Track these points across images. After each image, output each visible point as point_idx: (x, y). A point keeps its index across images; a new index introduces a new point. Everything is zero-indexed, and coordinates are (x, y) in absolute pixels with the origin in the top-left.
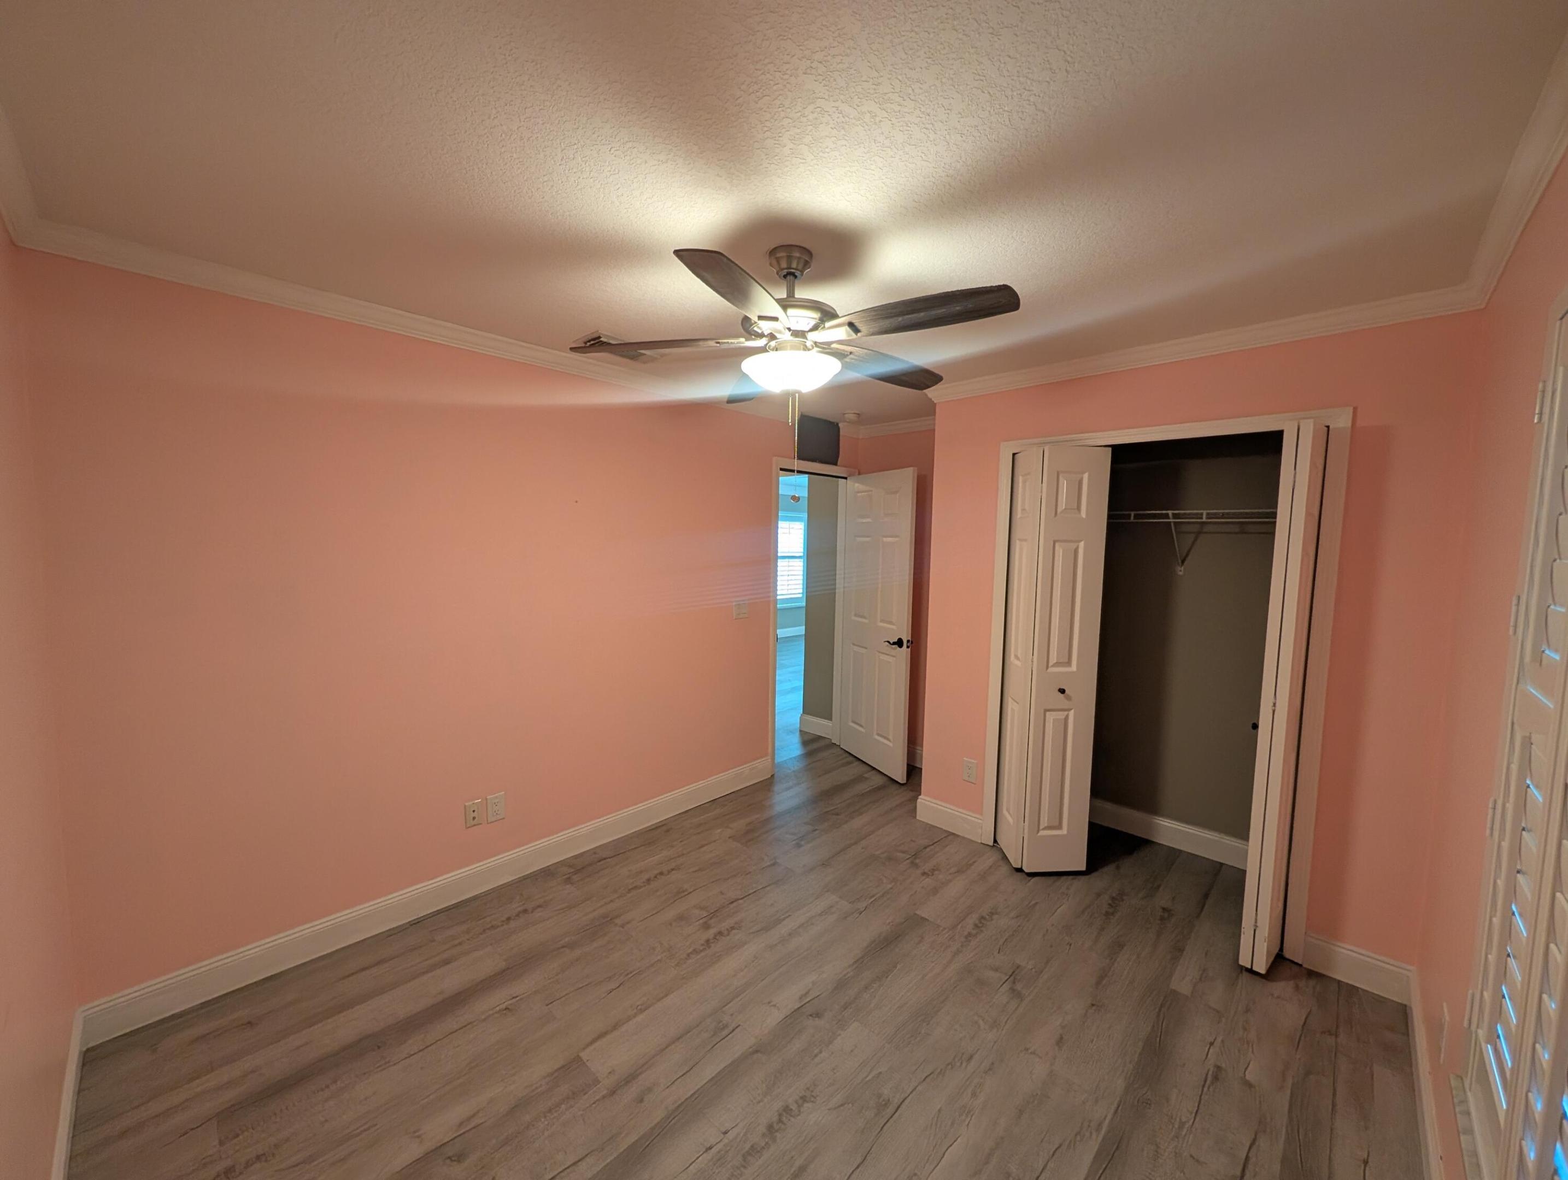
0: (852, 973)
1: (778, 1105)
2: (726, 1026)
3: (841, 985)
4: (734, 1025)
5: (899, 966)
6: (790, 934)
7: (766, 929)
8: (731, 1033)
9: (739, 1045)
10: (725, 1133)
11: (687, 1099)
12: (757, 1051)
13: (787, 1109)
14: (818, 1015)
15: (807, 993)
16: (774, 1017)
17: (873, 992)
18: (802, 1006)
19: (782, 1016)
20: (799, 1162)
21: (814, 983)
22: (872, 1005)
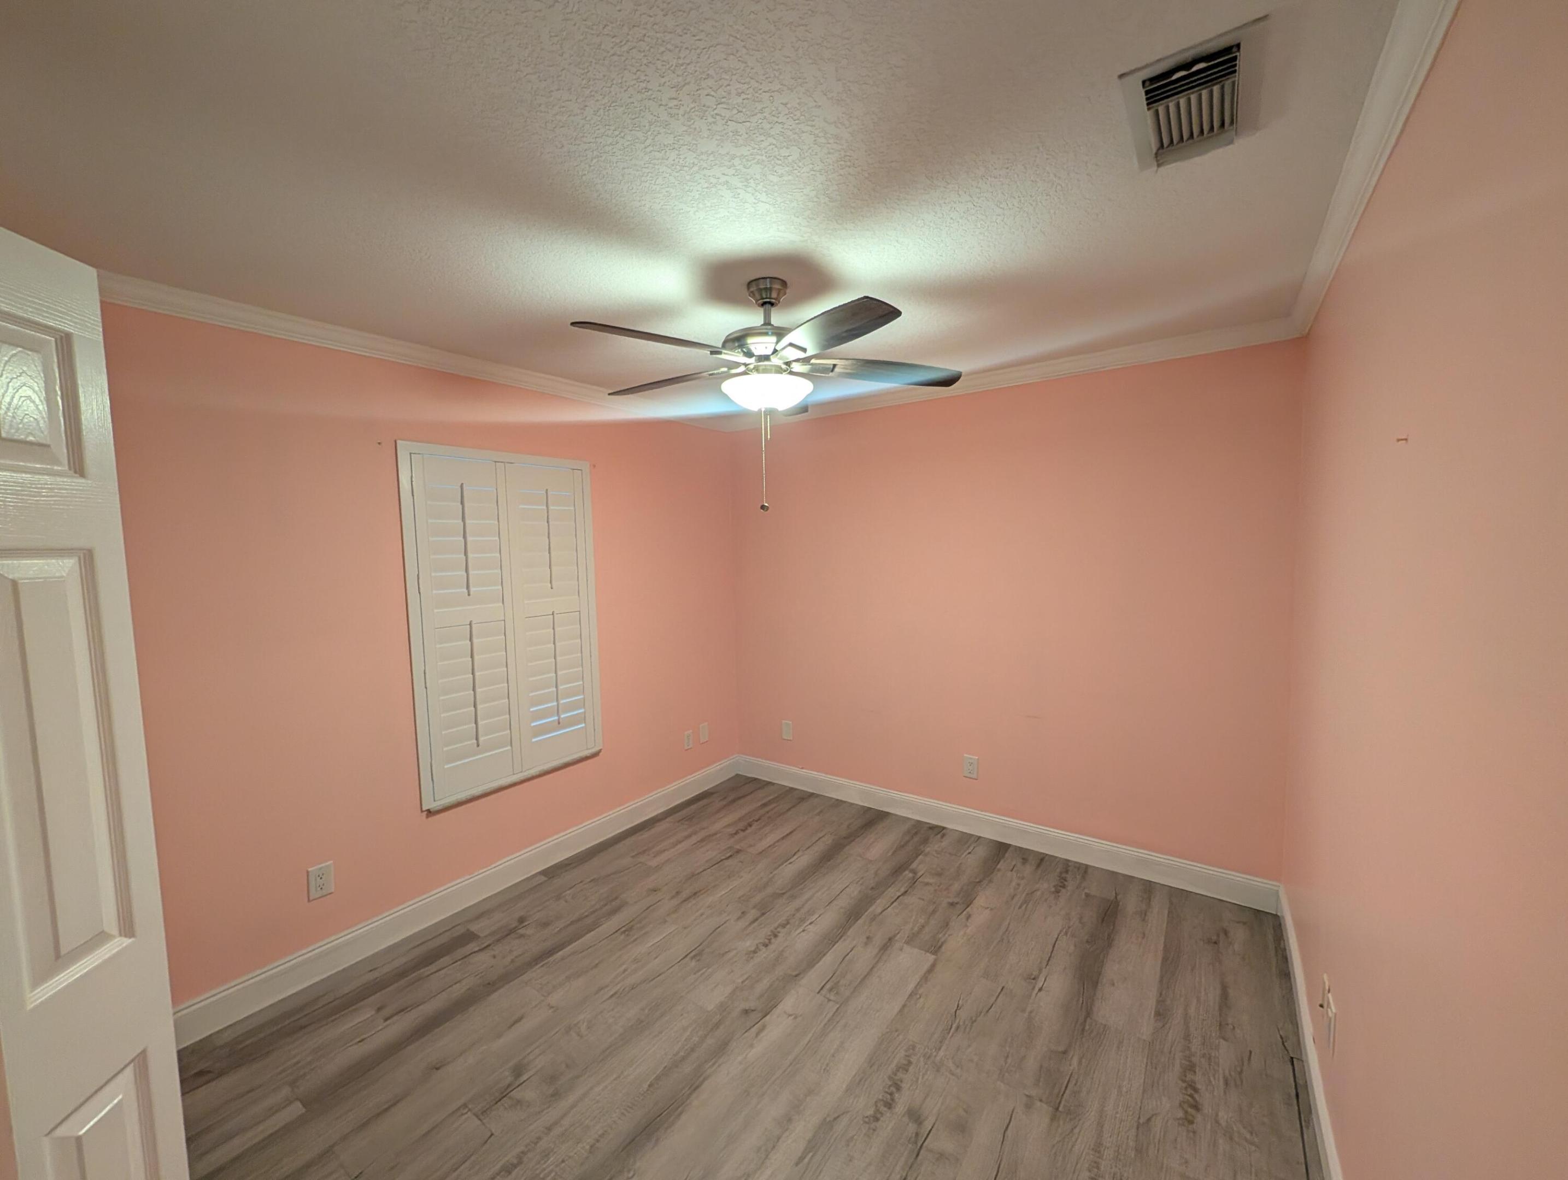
0: (707, 1067)
1: (772, 947)
2: (831, 990)
3: (722, 1048)
4: (823, 992)
5: (646, 1086)
6: (790, 1120)
7: (827, 1125)
8: (823, 986)
9: (814, 977)
10: (804, 931)
11: (837, 942)
12: (796, 976)
13: (766, 945)
14: (746, 1012)
15: (757, 1034)
16: (788, 1003)
17: (686, 1045)
18: (761, 1019)
19: (780, 1007)
20: (756, 924)
21: (752, 1046)
22: (690, 1030)
